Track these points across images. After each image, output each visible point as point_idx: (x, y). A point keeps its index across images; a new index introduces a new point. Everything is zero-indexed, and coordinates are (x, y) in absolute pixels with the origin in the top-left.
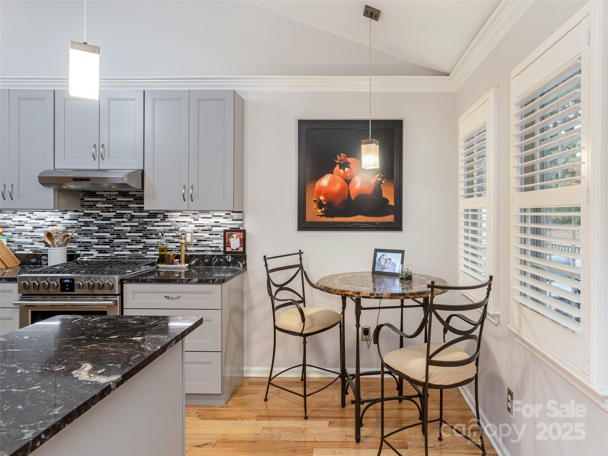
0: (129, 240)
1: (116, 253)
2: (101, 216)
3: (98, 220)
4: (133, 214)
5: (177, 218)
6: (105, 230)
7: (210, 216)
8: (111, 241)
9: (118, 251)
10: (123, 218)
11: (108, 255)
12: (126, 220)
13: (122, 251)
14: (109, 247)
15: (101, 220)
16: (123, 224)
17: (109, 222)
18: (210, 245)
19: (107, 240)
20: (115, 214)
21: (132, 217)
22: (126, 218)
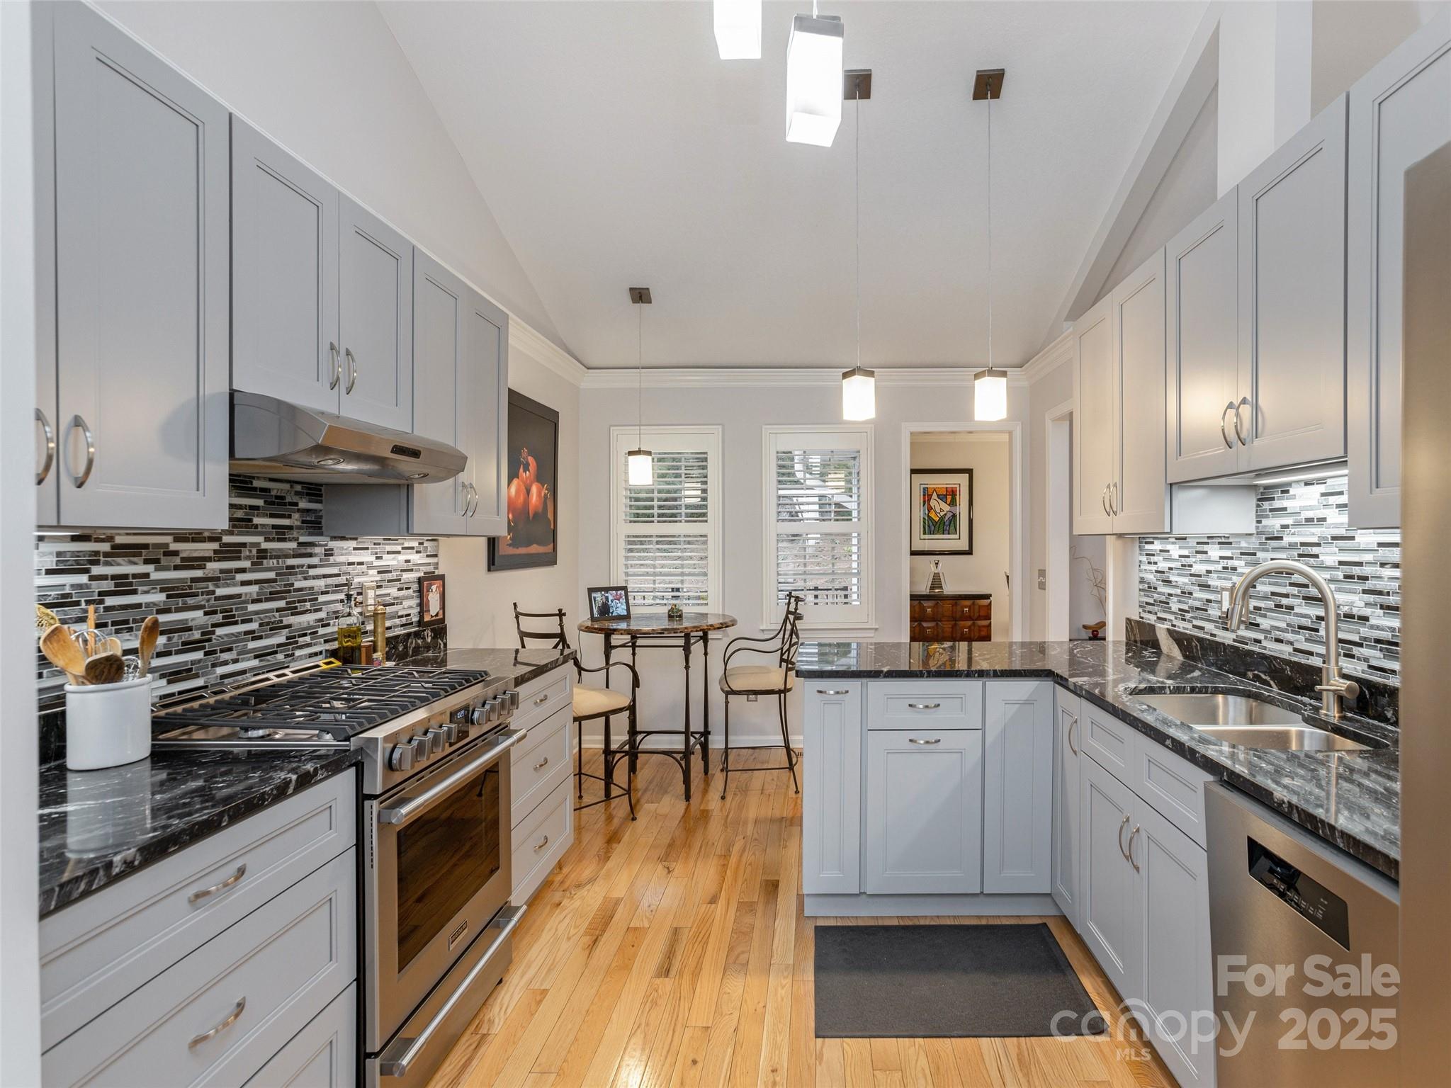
0: (254, 626)
1: (221, 670)
2: (176, 553)
3: (166, 568)
4: (265, 545)
5: (349, 554)
6: (190, 601)
7: (399, 548)
8: (207, 635)
9: (225, 663)
10: (239, 559)
11: (200, 682)
12: (247, 564)
13: (236, 661)
14: (199, 655)
15: (176, 568)
16: (239, 577)
17: (198, 573)
19: (197, 635)
20: (215, 546)
21: (263, 554)
22: (248, 558)
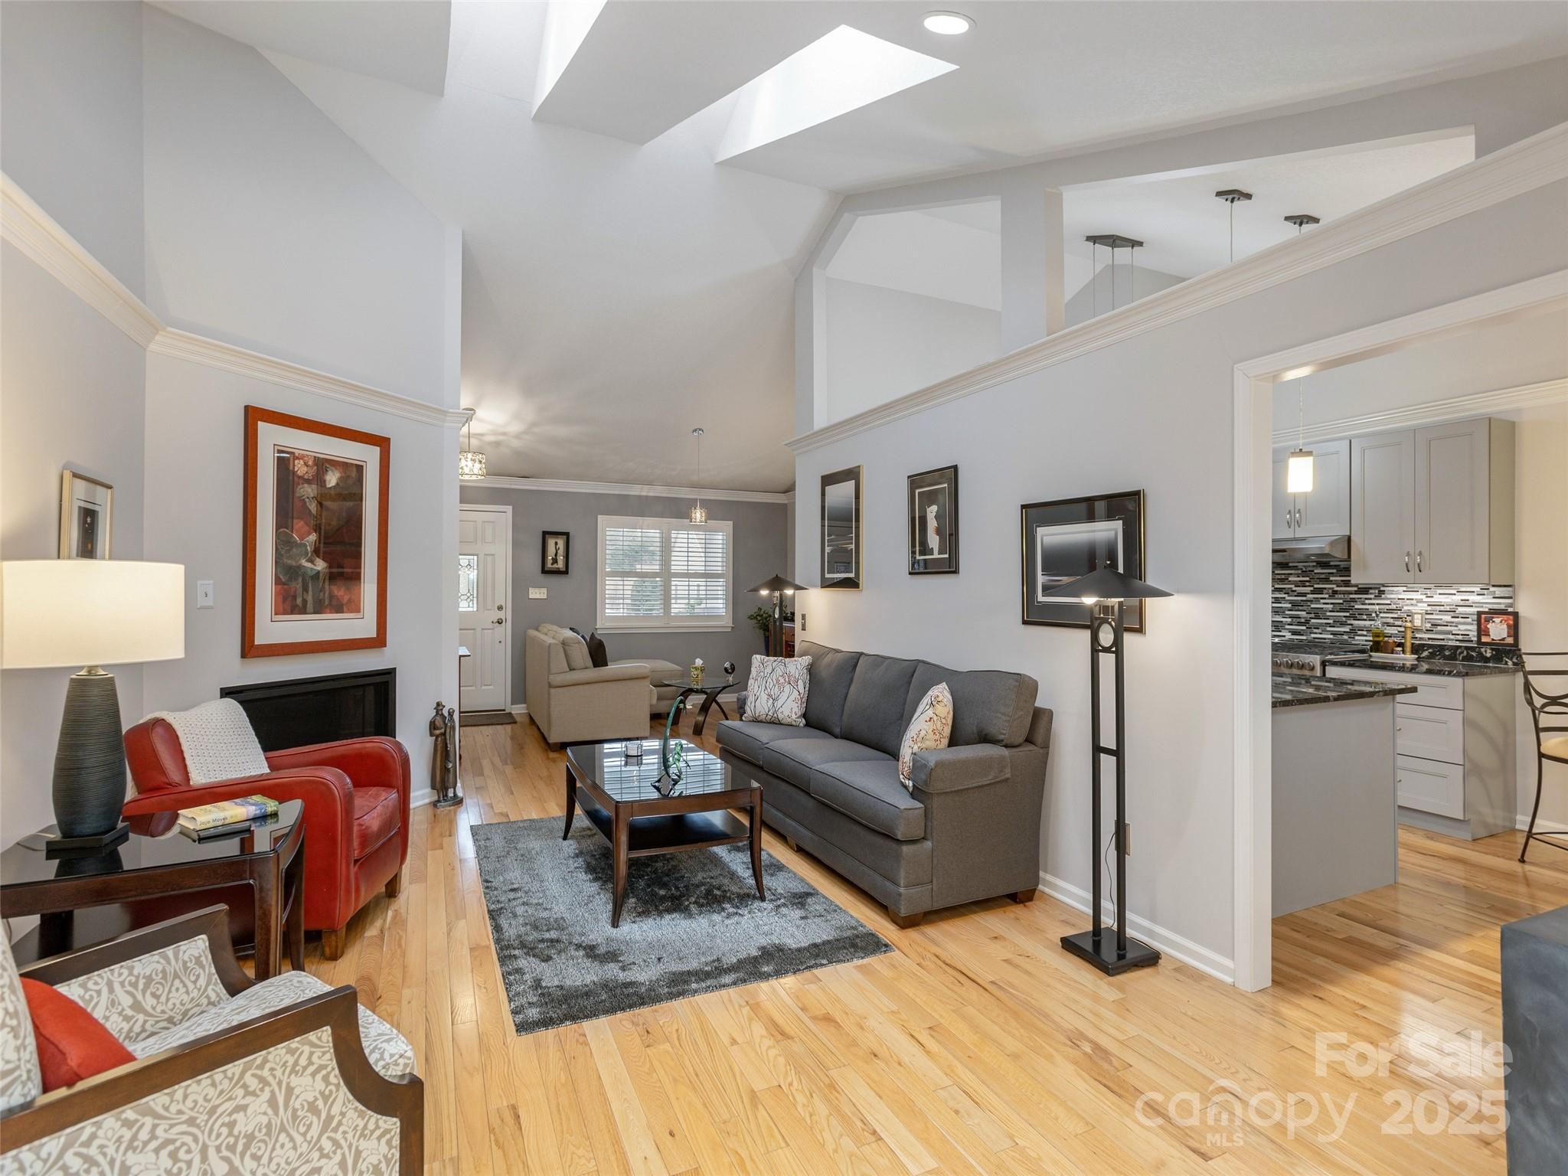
0: (1331, 621)
1: (1313, 636)
2: (1295, 591)
3: (1292, 596)
4: (1336, 589)
5: (1400, 594)
6: (1300, 608)
7: (1454, 592)
8: (1307, 622)
9: (1316, 633)
10: (1322, 594)
11: (1304, 638)
12: (1327, 596)
13: (1321, 634)
14: (1304, 628)
15: (1295, 596)
16: (1322, 601)
17: (1304, 598)
18: (1454, 632)
19: (1303, 620)
20: (1312, 589)
21: (1335, 592)
22: (1326, 594)
